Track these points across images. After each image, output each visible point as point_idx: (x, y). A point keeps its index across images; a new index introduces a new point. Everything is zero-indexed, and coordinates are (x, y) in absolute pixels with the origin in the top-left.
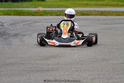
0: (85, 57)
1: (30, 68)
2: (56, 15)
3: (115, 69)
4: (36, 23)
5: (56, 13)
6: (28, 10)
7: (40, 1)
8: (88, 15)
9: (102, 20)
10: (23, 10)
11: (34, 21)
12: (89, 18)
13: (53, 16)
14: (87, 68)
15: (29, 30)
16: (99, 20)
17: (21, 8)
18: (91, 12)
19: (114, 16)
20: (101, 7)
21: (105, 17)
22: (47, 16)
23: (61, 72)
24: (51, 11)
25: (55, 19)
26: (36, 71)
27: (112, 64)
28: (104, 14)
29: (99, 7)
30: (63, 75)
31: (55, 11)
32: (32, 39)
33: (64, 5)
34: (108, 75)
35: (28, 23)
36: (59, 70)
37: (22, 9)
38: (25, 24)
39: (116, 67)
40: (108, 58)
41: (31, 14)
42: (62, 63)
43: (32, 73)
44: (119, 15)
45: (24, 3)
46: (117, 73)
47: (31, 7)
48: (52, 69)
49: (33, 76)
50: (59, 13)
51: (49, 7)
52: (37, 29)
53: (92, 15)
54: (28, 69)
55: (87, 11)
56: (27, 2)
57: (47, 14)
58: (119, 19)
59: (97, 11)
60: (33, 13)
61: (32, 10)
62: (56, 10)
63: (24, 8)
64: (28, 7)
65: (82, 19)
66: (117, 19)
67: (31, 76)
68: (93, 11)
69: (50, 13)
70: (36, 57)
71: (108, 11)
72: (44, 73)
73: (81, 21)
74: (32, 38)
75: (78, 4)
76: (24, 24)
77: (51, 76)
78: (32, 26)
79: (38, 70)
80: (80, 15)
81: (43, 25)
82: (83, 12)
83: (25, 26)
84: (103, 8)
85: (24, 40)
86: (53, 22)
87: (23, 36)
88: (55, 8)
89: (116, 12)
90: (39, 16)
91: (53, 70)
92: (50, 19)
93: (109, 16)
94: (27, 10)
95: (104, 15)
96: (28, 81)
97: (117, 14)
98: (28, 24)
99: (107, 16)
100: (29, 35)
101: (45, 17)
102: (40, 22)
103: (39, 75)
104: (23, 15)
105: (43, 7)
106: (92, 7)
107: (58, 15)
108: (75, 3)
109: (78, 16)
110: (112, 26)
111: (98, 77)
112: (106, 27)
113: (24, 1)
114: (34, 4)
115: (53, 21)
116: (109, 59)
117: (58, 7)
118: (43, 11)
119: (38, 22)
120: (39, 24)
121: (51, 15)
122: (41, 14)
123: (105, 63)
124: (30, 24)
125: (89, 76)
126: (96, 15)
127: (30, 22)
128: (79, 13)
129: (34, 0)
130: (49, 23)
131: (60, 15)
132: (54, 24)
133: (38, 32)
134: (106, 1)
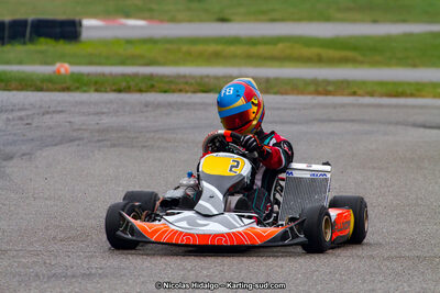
1: (28, 268)
2: (115, 91)
3: (312, 275)
4: (48, 116)
5: (113, 84)
6: (23, 72)
7: (61, 42)
10: (4, 73)
11: (41, 107)
13: (106, 92)
15: (24, 138)
19: (310, 97)
20: (262, 66)
21: (278, 98)
22: (85, 91)
23: (130, 281)
24: (96, 75)
25: (111, 102)
26: (49, 278)
28: (275, 90)
29: (256, 66)
31: (111, 74)
32: (34, 170)
33: (141, 57)
35: (23, 113)
36: (124, 275)
38: (10, 117)
41: (31, 86)
43: (34, 285)
44: (327, 93)
45: (8, 48)
46: (319, 287)
47: (33, 62)
48: (100, 272)
50: (124, 84)
51: (91, 63)
52: (52, 136)
54: (22, 270)
56: (20, 43)
57: (85, 85)
58: (324, 106)
60: (38, 83)
61: (33, 74)
62: (114, 73)
63: (8, 63)
64: (20, 63)
65: (200, 104)
66: (317, 104)
69: (96, 83)
70: (47, 228)
71: (290, 80)
72: (76, 285)
73: (198, 112)
74: (37, 167)
75: (189, 53)
76: (8, 119)
78: (34, 125)
79: (54, 275)
80: (194, 92)
81: (69, 122)
82: (207, 80)
83: (13, 126)
84: (272, 66)
85: (8, 171)
86: (103, 113)
87: (5, 160)
88: (112, 65)
89: (315, 82)
90: (60, 91)
91: (106, 276)
92: (96, 104)
93: (293, 94)
94: (18, 71)
95: (275, 93)
97: (320, 89)
98: (21, 118)
99: (287, 94)
100: (24, 155)
101: (78, 96)
102: (61, 111)
104: (7, 88)
105: (71, 64)
107: (120, 91)
108: (179, 51)
109: (189, 94)
110: (303, 128)
113: (9, 42)
114: (41, 52)
115: (105, 110)
117: (123, 63)
118: (73, 74)
119: (54, 112)
120: (58, 117)
121: (96, 90)
122: (64, 85)
124: (28, 116)
127: (29, 113)
128: (192, 84)
129: (42, 40)
130: (92, 117)
131: (128, 90)
132: (106, 121)
133: (56, 145)
134: (280, 46)
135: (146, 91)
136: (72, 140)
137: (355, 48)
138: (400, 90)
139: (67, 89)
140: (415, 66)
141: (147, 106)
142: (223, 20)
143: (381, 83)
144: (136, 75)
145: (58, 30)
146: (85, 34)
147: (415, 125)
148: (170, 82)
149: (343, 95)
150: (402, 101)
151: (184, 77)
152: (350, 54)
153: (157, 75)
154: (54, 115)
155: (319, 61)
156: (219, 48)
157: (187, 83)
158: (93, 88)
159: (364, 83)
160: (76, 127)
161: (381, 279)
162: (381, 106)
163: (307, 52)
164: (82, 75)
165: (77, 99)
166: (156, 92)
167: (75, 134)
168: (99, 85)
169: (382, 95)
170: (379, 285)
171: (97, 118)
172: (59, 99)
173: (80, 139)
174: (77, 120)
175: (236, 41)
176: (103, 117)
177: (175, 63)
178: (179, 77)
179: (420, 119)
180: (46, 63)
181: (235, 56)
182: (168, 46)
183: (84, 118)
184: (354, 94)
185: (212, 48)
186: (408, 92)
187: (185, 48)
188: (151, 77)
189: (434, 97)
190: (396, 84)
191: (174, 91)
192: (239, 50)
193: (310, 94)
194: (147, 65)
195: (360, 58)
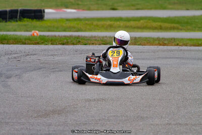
0: (108, 113)
1: (19, 131)
2: (61, 44)
4: (28, 57)
5: (60, 41)
6: (17, 35)
7: (35, 20)
9: (136, 52)
10: (7, 36)
11: (24, 52)
13: (56, 44)
15: (17, 67)
17: (4, 31)
19: (156, 46)
21: (140, 47)
22: (46, 44)
24: (52, 36)
25: (59, 49)
27: (152, 124)
32: (22, 83)
33: (74, 27)
35: (16, 55)
37: (5, 33)
38: (10, 57)
39: (158, 130)
40: (145, 116)
41: (20, 42)
42: (70, 123)
44: (165, 44)
45: (8, 23)
47: (20, 30)
48: (54, 132)
50: (65, 41)
51: (49, 31)
52: (30, 67)
54: (16, 132)
56: (14, 21)
57: (47, 41)
58: (164, 51)
60: (23, 40)
61: (21, 36)
62: (60, 35)
63: (8, 31)
64: (15, 31)
66: (159, 50)
69: (51, 40)
70: (28, 111)
71: (146, 38)
74: (23, 81)
75: (97, 25)
76: (9, 58)
78: (22, 61)
80: (100, 45)
82: (106, 38)
83: (12, 61)
84: (137, 32)
85: (9, 83)
86: (55, 55)
87: (7, 78)
88: (59, 31)
89: (158, 39)
90: (34, 44)
92: (52, 50)
93: (148, 45)
94: (13, 35)
95: (139, 45)
97: (161, 42)
98: (15, 58)
99: (144, 45)
100: (16, 76)
101: (43, 47)
102: (35, 54)
104: (8, 43)
105: (39, 31)
107: (63, 44)
108: (92, 24)
109: (97, 45)
110: (153, 62)
112: (143, 63)
113: (9, 21)
114: (25, 25)
115: (56, 53)
116: (147, 117)
117: (65, 31)
118: (40, 36)
119: (31, 54)
120: (33, 57)
121: (52, 44)
122: (36, 41)
124: (18, 57)
127: (18, 55)
128: (98, 40)
129: (25, 19)
130: (50, 57)
131: (67, 43)
132: (57, 58)
133: (32, 71)
134: (142, 21)
135: (76, 44)
136: (40, 68)
137: (178, 22)
138: (200, 43)
139: (37, 43)
141: (76, 51)
142: (114, 9)
143: (191, 40)
144: (71, 36)
145: (33, 14)
146: (46, 17)
148: (88, 40)
149: (172, 45)
150: (201, 48)
151: (95, 37)
152: (175, 25)
153: (82, 36)
154: (31, 56)
155: (161, 29)
156: (112, 23)
157: (96, 40)
158: (50, 43)
159: (182, 39)
160: (42, 62)
162: (191, 50)
163: (155, 24)
164: (45, 36)
166: (81, 44)
167: (41, 65)
168: (53, 41)
169: (191, 46)
171: (52, 57)
172: (34, 48)
173: (44, 68)
174: (42, 58)
175: (120, 19)
176: (55, 57)
177: (90, 30)
178: (92, 37)
180: (27, 31)
181: (120, 27)
182: (87, 22)
183: (45, 58)
184: (178, 45)
185: (109, 23)
187: (95, 23)
188: (79, 37)
191: (90, 44)
192: (122, 23)
193: (156, 45)
194: (77, 31)
195: (180, 27)
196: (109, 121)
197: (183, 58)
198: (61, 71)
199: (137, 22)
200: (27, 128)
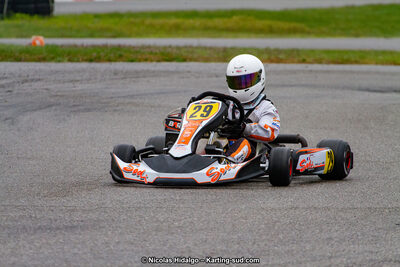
1: (17, 221)
2: (86, 61)
3: (274, 226)
4: (27, 84)
5: (85, 55)
6: (3, 44)
7: (36, 17)
8: (185, 60)
11: (20, 76)
12: (188, 69)
13: (78, 61)
14: (190, 220)
15: (6, 104)
16: (217, 76)
18: (192, 52)
20: (219, 37)
22: (59, 61)
23: (109, 233)
24: (70, 46)
25: (84, 71)
27: (263, 209)
29: (214, 37)
30: (118, 243)
31: (82, 46)
32: (17, 133)
34: (254, 243)
35: (3, 82)
36: (103, 227)
41: (10, 57)
42: (110, 206)
43: (22, 236)
44: (279, 61)
46: (281, 236)
47: (9, 36)
48: (81, 224)
49: (27, 246)
50: (95, 54)
51: (63, 36)
52: (31, 102)
53: (196, 60)
55: (178, 48)
57: (60, 56)
58: (278, 73)
59: (211, 48)
60: (17, 54)
61: (12, 45)
62: (85, 44)
65: (164, 72)
67: (20, 244)
68: (197, 48)
69: (69, 54)
70: (31, 185)
72: (60, 236)
73: (162, 79)
74: (19, 130)
75: (152, 26)
77: (79, 246)
78: (15, 92)
79: (40, 228)
80: (159, 61)
81: (47, 89)
82: (170, 50)
84: (227, 37)
86: (77, 81)
88: (81, 37)
89: (268, 51)
90: (36, 61)
91: (87, 228)
92: (70, 72)
96: (13, 259)
97: (273, 57)
98: (2, 86)
100: (6, 119)
101: (53, 66)
102: (39, 80)
103: (44, 241)
105: (45, 37)
106: (192, 36)
107: (91, 61)
108: (143, 23)
109: (154, 63)
111: (224, 248)
114: (18, 26)
115: (78, 78)
117: (92, 36)
118: (47, 46)
119: (32, 80)
120: (36, 85)
121: (70, 60)
122: (41, 56)
123: (243, 207)
124: (9, 85)
125: (196, 245)
126: (207, 60)
127: (8, 81)
128: (156, 54)
129: (18, 15)
130: (66, 85)
131: (98, 59)
132: (80, 87)
133: (35, 110)
134: (235, 18)
135: (115, 61)
136: (50, 106)
137: (303, 20)
138: (346, 57)
139: (43, 59)
140: (357, 35)
141: (116, 74)
143: (328, 52)
144: (105, 46)
145: (32, 6)
146: (57, 10)
147: (360, 89)
148: (137, 52)
149: (293, 62)
150: (347, 67)
151: (149, 47)
152: (298, 25)
153: (124, 46)
154: (33, 83)
155: (271, 31)
156: (179, 21)
157: (151, 53)
158: (67, 59)
159: (313, 51)
160: (53, 93)
161: (336, 228)
162: (328, 72)
163: (260, 23)
164: (57, 46)
165: (52, 68)
166: (124, 61)
167: (52, 100)
168: (72, 55)
169: (329, 63)
170: (335, 234)
171: (71, 85)
172: (37, 68)
173: (57, 105)
174: (52, 87)
175: (194, 14)
176: (77, 84)
177: (139, 35)
178: (143, 47)
179: (365, 83)
180: (22, 36)
181: (193, 28)
182: (132, 20)
183: (59, 85)
184: (304, 61)
185: (173, 21)
186: (353, 59)
187: (148, 21)
188: (119, 47)
189: (377, 64)
190: (340, 52)
191: (140, 61)
192: (197, 22)
194: (114, 37)
195: (307, 29)
196: (183, 203)
197: (314, 86)
198: (89, 110)
199: (226, 20)
200: (31, 217)
